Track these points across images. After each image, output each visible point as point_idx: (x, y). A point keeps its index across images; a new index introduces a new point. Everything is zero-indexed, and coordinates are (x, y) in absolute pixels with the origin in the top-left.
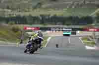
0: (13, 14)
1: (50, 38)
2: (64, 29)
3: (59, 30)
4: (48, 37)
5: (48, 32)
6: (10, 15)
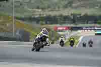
0: (43, 15)
1: (81, 38)
2: (96, 28)
3: (91, 30)
4: (79, 37)
5: (79, 31)
6: (40, 15)
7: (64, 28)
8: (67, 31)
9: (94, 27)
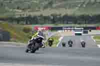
0: (24, 15)
3: (71, 30)
7: (44, 28)
8: (47, 31)
9: (74, 27)
